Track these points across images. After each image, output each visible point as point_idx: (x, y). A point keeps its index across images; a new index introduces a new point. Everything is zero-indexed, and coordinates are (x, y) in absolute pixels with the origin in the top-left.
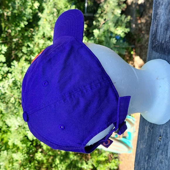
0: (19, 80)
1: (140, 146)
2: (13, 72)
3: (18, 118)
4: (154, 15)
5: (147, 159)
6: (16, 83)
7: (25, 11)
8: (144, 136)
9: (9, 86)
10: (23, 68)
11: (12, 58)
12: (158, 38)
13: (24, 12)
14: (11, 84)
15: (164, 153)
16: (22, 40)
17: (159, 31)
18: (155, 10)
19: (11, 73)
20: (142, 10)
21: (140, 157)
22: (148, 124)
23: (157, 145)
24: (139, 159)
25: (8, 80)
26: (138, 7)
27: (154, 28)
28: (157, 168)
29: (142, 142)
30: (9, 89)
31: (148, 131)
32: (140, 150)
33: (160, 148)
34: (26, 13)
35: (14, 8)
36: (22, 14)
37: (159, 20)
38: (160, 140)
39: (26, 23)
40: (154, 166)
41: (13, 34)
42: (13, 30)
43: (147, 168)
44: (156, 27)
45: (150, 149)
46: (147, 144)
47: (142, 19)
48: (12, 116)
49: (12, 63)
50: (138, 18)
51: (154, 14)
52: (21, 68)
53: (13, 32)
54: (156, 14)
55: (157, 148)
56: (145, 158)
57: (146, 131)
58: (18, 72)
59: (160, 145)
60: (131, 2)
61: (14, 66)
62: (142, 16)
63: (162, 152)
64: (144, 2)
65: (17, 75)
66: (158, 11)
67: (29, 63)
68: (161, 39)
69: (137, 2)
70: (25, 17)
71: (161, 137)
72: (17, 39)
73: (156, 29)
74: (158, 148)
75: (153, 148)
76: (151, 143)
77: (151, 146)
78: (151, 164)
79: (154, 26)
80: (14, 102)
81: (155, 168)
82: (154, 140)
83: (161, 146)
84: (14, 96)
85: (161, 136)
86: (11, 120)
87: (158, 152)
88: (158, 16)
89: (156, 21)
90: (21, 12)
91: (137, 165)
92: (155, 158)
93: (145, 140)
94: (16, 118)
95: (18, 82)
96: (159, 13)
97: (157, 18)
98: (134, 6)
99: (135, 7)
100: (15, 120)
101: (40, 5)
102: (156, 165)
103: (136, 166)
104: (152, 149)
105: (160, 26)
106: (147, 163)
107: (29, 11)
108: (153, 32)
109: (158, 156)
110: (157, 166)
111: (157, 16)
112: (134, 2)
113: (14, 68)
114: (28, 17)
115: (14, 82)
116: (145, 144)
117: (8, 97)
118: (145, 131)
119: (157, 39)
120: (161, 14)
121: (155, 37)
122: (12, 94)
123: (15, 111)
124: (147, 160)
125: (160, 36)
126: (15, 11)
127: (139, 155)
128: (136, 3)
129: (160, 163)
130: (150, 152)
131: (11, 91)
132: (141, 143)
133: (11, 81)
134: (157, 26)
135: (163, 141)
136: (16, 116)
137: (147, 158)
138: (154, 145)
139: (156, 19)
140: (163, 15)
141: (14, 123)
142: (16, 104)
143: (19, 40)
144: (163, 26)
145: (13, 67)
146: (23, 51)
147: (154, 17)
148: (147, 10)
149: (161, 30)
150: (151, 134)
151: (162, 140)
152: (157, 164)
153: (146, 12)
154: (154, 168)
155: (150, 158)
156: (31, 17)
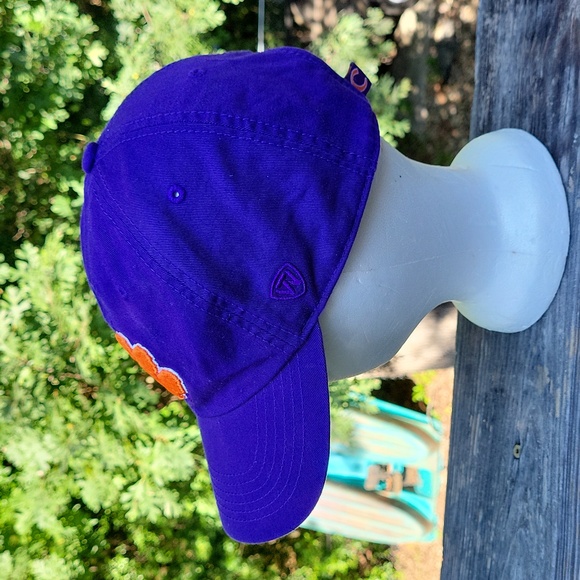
0: (45, 308)
1: (459, 480)
2: (21, 283)
3: (48, 437)
4: (480, 72)
5: (480, 520)
6: (37, 319)
7: (58, 76)
8: (469, 449)
9: (11, 331)
10: (59, 267)
11: (17, 237)
13: (54, 79)
14: (18, 323)
15: (531, 494)
16: (51, 173)
18: (482, 58)
19: (16, 284)
20: (448, 57)
21: (458, 516)
22: (478, 409)
23: (509, 471)
24: (457, 521)
25: (8, 309)
26: (433, 52)
27: (483, 112)
28: (513, 543)
29: (463, 466)
30: (14, 341)
31: (479, 431)
32: (458, 494)
33: (519, 480)
34: (63, 83)
35: (18, 68)
36: (49, 84)
37: (496, 87)
38: (517, 456)
39: (63, 115)
40: (503, 539)
41: (18, 154)
42: (18, 140)
43: (483, 547)
44: (487, 109)
45: (488, 487)
46: (479, 471)
47: (448, 89)
48: (25, 432)
49: (19, 253)
50: (437, 88)
51: (480, 68)
52: (51, 268)
53: (20, 146)
54: (487, 69)
55: (508, 482)
56: (475, 517)
57: (475, 432)
58: (41, 282)
59: (518, 472)
60: (412, 34)
61: (26, 261)
62: (450, 81)
63: (526, 490)
64: (454, 36)
65: (37, 290)
66: (492, 59)
67: (76, 251)
69: (430, 35)
70: (59, 94)
71: (519, 447)
72: (32, 171)
73: (490, 113)
74: (513, 482)
75: (498, 482)
76: (491, 469)
77: (490, 477)
78: (493, 533)
79: (483, 106)
80: (29, 384)
81: (505, 545)
82: (501, 459)
83: (521, 474)
84: (32, 363)
85: (519, 444)
86: (23, 446)
87: (512, 493)
88: (494, 75)
89: (489, 89)
90: (46, 80)
91: (451, 542)
92: (506, 514)
93: (473, 460)
94: (41, 439)
95: (42, 315)
96: (495, 66)
97: (489, 82)
98: (420, 49)
99: (426, 50)
100: (36, 446)
101: (108, 53)
102: (509, 534)
103: (448, 545)
104: (494, 486)
105: (500, 106)
106: (483, 533)
107: (69, 76)
108: (481, 123)
109: (513, 506)
110: (511, 539)
111: (490, 76)
112: (421, 35)
113: (27, 270)
114: (70, 95)
115: (29, 314)
116: (474, 473)
117: (10, 367)
118: (469, 432)
120: (501, 70)
122: (24, 356)
123: (36, 414)
124: (482, 522)
126: (25, 78)
127: (455, 511)
128: (426, 37)
129: (521, 526)
130: (489, 496)
131: (19, 346)
132: (461, 471)
133: (17, 312)
134: (492, 104)
135: (527, 456)
136: (38, 430)
137: (481, 517)
138: (499, 475)
139: (486, 84)
140: (508, 70)
141: (33, 455)
142: (38, 391)
143: (37, 175)
144: (509, 105)
145: (21, 265)
146: (55, 209)
147: (480, 78)
148: (464, 58)
149: (503, 118)
150: (488, 439)
151: (523, 456)
152: (513, 532)
153: (460, 66)
154: (503, 546)
155: (488, 515)
156: (79, 96)
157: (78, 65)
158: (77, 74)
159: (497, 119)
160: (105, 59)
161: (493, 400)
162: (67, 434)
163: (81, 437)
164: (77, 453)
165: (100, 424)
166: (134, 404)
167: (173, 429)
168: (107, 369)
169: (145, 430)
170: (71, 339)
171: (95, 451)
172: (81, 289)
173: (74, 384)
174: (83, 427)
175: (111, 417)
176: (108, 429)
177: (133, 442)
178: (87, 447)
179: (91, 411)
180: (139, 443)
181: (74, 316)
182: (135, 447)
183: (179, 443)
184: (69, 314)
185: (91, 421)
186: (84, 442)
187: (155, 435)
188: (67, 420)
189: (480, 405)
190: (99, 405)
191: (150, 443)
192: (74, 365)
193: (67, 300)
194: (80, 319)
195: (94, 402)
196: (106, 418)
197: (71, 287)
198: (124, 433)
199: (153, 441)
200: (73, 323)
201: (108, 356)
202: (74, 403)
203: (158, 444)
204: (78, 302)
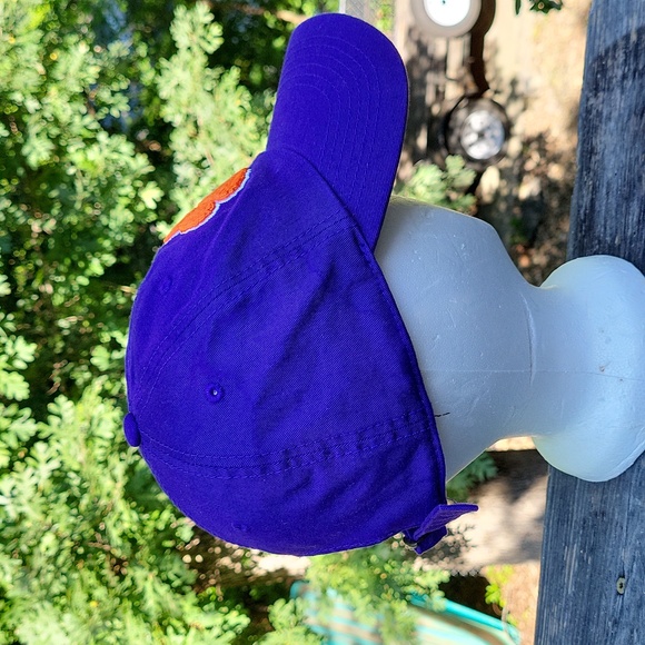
0: (76, 467)
2: (53, 441)
3: (67, 617)
6: (67, 480)
7: (109, 217)
9: (37, 490)
10: (95, 422)
11: (53, 390)
13: (104, 220)
14: (45, 484)
16: (93, 323)
19: (46, 440)
20: (534, 218)
25: (35, 468)
26: (517, 211)
30: (39, 500)
34: (113, 225)
35: (67, 207)
36: (99, 226)
39: (110, 260)
41: (58, 300)
42: (61, 284)
47: (533, 251)
48: (43, 607)
49: (51, 407)
50: (520, 249)
52: (86, 424)
53: (62, 290)
58: (75, 439)
60: (493, 192)
61: (60, 416)
62: (536, 244)
64: (541, 194)
65: (69, 446)
67: (115, 406)
69: (514, 193)
70: (107, 237)
72: (73, 319)
80: (52, 552)
84: (56, 526)
86: (39, 626)
90: (95, 220)
94: (60, 619)
95: (72, 475)
98: (502, 206)
99: (509, 209)
100: (54, 626)
101: (162, 194)
107: (121, 216)
112: (505, 192)
113: (59, 426)
114: (119, 238)
115: (57, 474)
117: (31, 533)
122: (49, 520)
123: (57, 588)
126: (73, 219)
128: (510, 195)
131: (44, 508)
133: (45, 471)
136: (58, 608)
141: (49, 637)
142: (61, 560)
143: (79, 323)
145: (54, 420)
146: (94, 361)
148: (552, 221)
153: (547, 227)
156: (130, 240)
157: (129, 207)
158: (130, 217)
160: (159, 200)
162: (90, 614)
163: (105, 617)
164: (99, 636)
165: (128, 604)
166: (168, 581)
167: (211, 614)
168: (141, 541)
169: (179, 613)
170: (103, 502)
171: (119, 634)
172: (116, 448)
173: (102, 557)
174: (110, 604)
175: (141, 596)
176: (137, 610)
177: (165, 630)
178: (112, 629)
179: (119, 589)
180: (170, 630)
181: (108, 476)
182: (166, 634)
183: (217, 631)
184: (103, 474)
185: (117, 600)
186: (108, 624)
187: (189, 620)
188: (90, 598)
190: (127, 583)
191: (183, 631)
192: (104, 533)
193: (101, 458)
194: (114, 479)
195: (122, 578)
196: (135, 598)
197: (107, 444)
198: (154, 616)
199: (187, 628)
200: (107, 484)
201: (142, 524)
202: (100, 577)
203: (193, 631)
204: (114, 460)
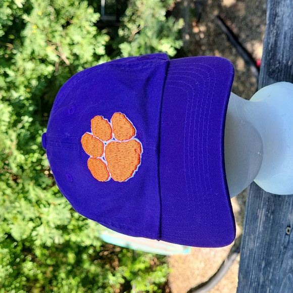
1: (249, 244)
4: (270, 16)
5: (263, 267)
8: (257, 228)
12: (279, 56)
17: (281, 43)
18: (271, 9)
21: (248, 263)
22: (263, 206)
23: (283, 241)
24: (248, 266)
27: (271, 39)
28: (284, 281)
29: (252, 237)
31: (263, 218)
32: (248, 252)
33: (289, 247)
37: (280, 26)
38: (288, 233)
39: (2, 33)
40: (277, 278)
43: (264, 282)
44: (274, 38)
45: (269, 249)
46: (263, 240)
51: (270, 14)
54: (274, 15)
55: (282, 247)
56: (260, 265)
57: (261, 219)
59: (288, 242)
66: (279, 10)
67: (9, 105)
68: (285, 58)
71: (290, 229)
73: (276, 41)
74: (285, 248)
75: (275, 247)
76: (271, 239)
77: (270, 244)
78: (271, 275)
79: (271, 36)
81: (279, 282)
82: (277, 234)
83: (291, 244)
85: (290, 227)
87: (284, 254)
88: (279, 18)
89: (275, 27)
91: (243, 278)
92: (280, 265)
93: (259, 234)
96: (280, 13)
97: (276, 22)
101: (26, 1)
102: (282, 276)
103: (241, 279)
104: (273, 249)
105: (283, 36)
106: (264, 274)
107: (6, 11)
108: (270, 46)
109: (285, 261)
110: (283, 279)
111: (276, 19)
114: (5, 23)
116: (259, 241)
118: (257, 218)
119: (278, 58)
120: (284, 16)
121: (274, 55)
124: (264, 268)
125: (283, 53)
127: (246, 261)
129: (289, 272)
130: (269, 254)
132: (251, 239)
134: (277, 35)
137: (263, 265)
138: (276, 243)
139: (274, 24)
140: (289, 16)
144: (289, 36)
147: (270, 20)
149: (284, 43)
150: (270, 223)
151: (292, 234)
152: (284, 275)
154: (277, 282)
155: (268, 264)
156: (10, 23)
157: (10, 7)
158: (9, 11)
159: (280, 44)
160: (24, 4)
161: (273, 202)
162: (4, 201)
163: (11, 202)
164: (9, 210)
165: (21, 195)
166: (39, 185)
167: (60, 198)
168: (25, 167)
169: (46, 199)
170: (7, 151)
171: (19, 210)
172: (11, 125)
173: (8, 175)
174: (13, 197)
175: (27, 192)
176: (26, 198)
177: (39, 205)
178: (15, 208)
179: (17, 189)
180: (42, 206)
181: (9, 139)
182: (40, 207)
183: (63, 206)
184: (6, 139)
185: (17, 194)
186: (13, 205)
187: (50, 201)
188: (4, 194)
189: (264, 204)
190: (21, 186)
191: (48, 206)
192: (8, 165)
193: (4, 131)
194: (12, 141)
195: (18, 184)
196: (24, 192)
197: (7, 124)
198: (34, 200)
199: (49, 204)
200: (8, 143)
201: (26, 160)
202: (8, 185)
203: (52, 206)
204: (11, 132)
